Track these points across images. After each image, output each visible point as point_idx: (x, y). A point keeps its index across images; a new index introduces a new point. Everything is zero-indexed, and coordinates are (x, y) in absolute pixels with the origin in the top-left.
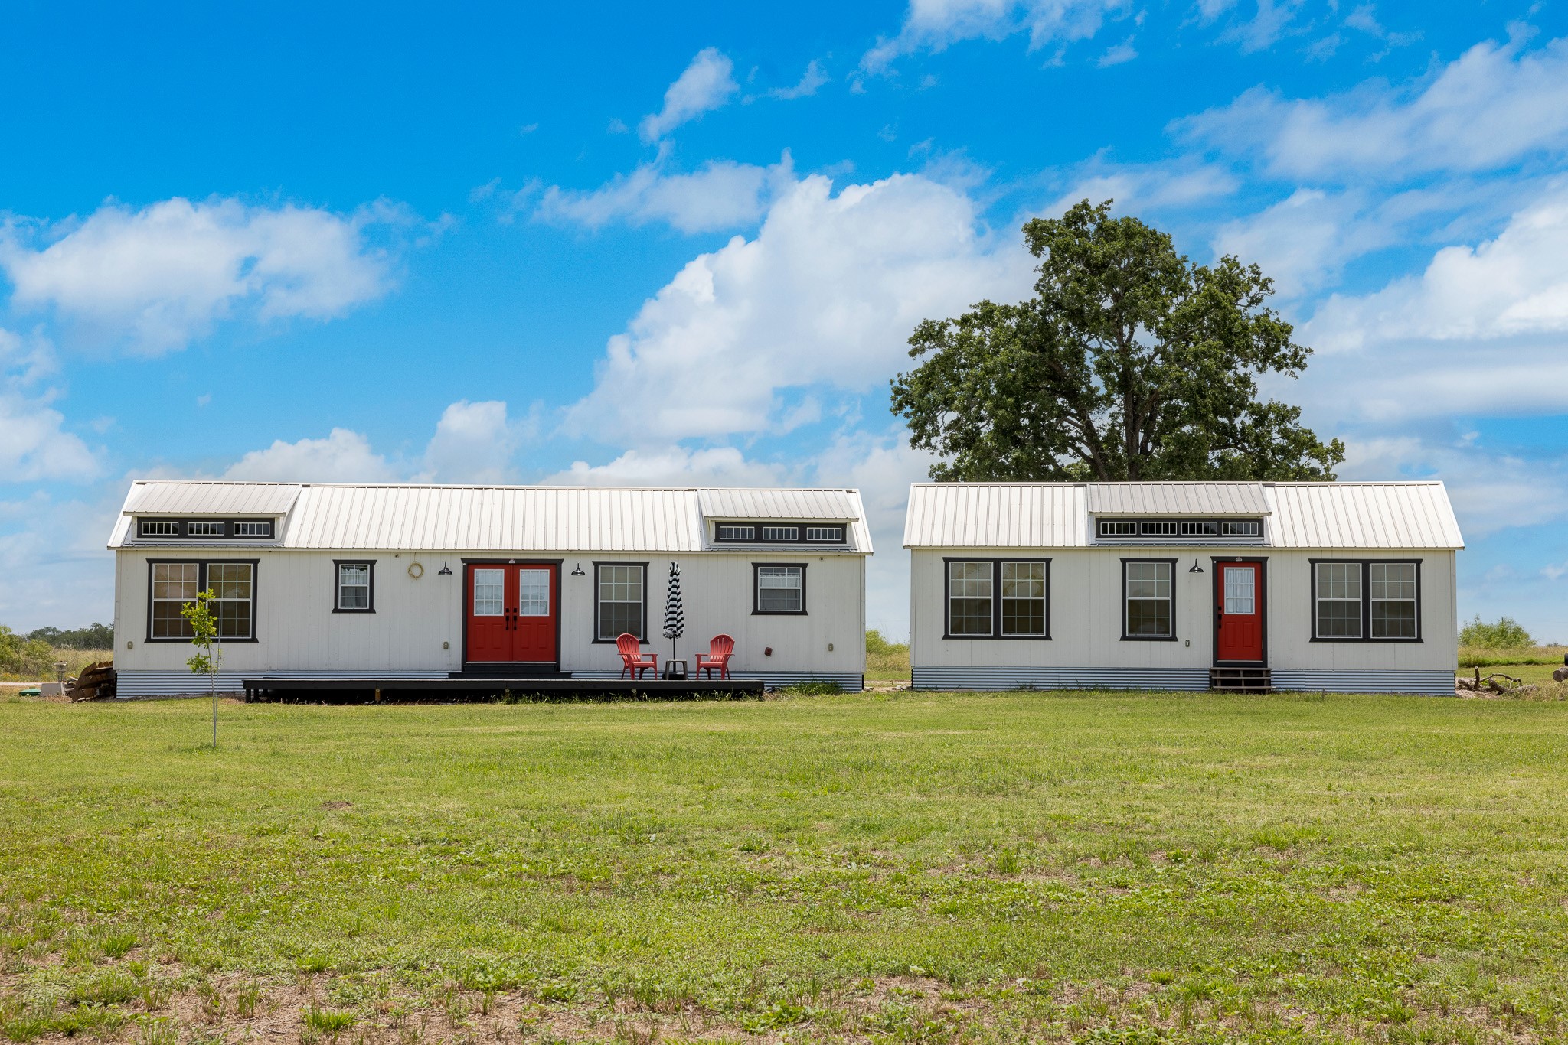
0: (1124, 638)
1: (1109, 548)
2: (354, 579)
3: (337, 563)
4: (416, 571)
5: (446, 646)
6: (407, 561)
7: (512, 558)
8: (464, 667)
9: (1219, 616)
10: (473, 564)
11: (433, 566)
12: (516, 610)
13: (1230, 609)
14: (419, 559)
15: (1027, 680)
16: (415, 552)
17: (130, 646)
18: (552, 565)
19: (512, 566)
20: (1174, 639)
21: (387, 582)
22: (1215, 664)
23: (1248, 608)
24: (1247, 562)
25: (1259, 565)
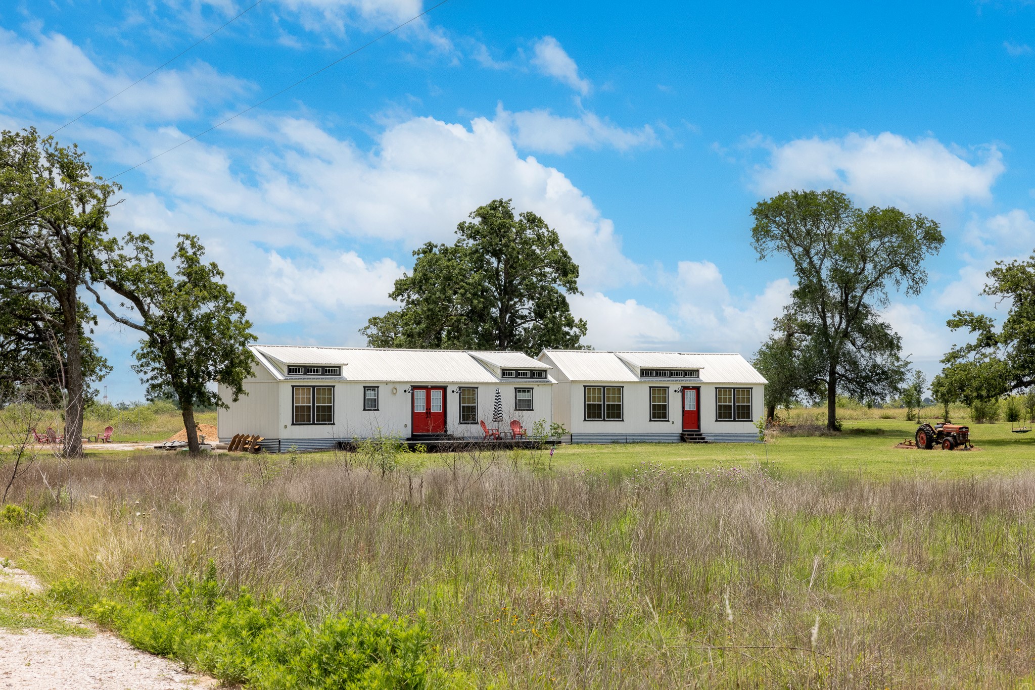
0: (650, 420)
1: (645, 382)
2: (370, 395)
3: (365, 387)
4: (395, 391)
5: (406, 426)
6: (390, 386)
7: (430, 385)
8: (413, 435)
9: (683, 411)
10: (415, 387)
11: (401, 389)
12: (430, 409)
13: (687, 409)
14: (397, 386)
15: (615, 438)
16: (394, 382)
17: (286, 427)
18: (444, 389)
19: (428, 389)
20: (668, 421)
21: (384, 395)
22: (683, 431)
23: (693, 408)
24: (694, 388)
25: (698, 389)
